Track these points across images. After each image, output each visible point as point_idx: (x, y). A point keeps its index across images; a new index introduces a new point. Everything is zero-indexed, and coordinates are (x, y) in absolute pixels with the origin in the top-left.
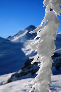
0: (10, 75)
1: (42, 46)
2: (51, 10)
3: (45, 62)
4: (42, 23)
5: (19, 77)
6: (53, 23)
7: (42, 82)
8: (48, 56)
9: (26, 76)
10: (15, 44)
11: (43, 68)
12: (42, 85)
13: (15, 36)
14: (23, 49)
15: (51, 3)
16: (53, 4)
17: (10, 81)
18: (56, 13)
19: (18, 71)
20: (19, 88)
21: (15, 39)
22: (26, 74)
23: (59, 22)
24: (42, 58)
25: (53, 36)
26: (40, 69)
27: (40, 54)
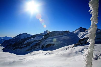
0: (73, 45)
1: (91, 36)
2: (94, 22)
3: (92, 42)
4: (90, 27)
5: (77, 45)
6: (94, 27)
7: (91, 49)
8: (93, 39)
9: (80, 45)
10: (75, 34)
11: (91, 44)
12: (91, 50)
13: (75, 31)
14: (78, 36)
15: (94, 19)
16: (94, 20)
17: (73, 47)
18: (96, 23)
19: (76, 43)
20: (77, 49)
21: (75, 32)
22: (80, 44)
23: (97, 26)
24: (91, 40)
25: (95, 32)
26: (90, 44)
27: (90, 39)
